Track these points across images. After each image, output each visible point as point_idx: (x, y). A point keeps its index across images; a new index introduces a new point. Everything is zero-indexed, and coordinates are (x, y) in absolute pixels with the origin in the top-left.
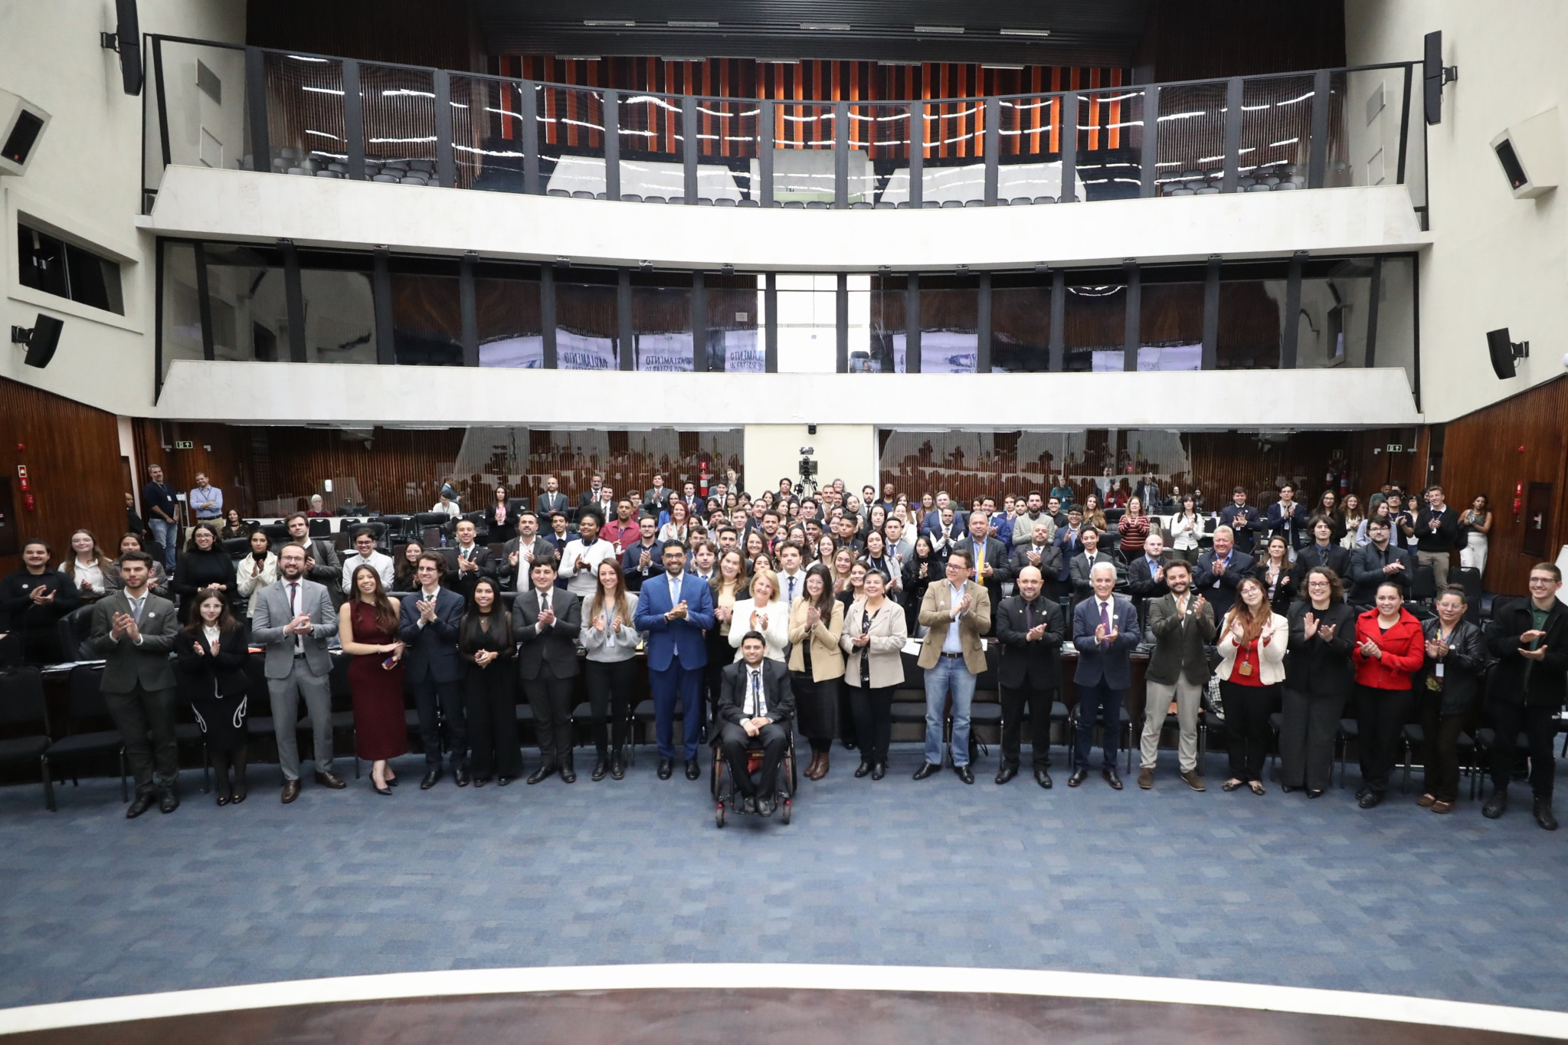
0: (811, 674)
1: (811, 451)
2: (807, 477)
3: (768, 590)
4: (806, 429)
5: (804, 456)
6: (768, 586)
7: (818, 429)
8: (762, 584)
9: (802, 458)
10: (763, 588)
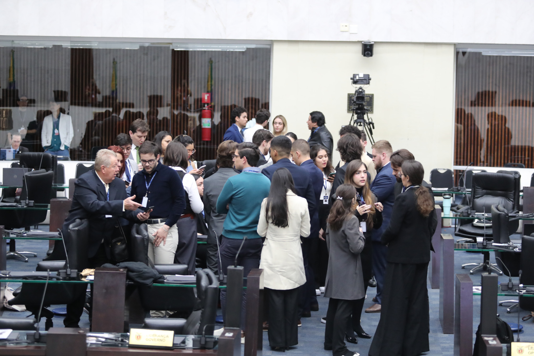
1: (366, 80)
2: (361, 117)
4: (359, 48)
5: (358, 86)
7: (376, 49)
9: (353, 89)
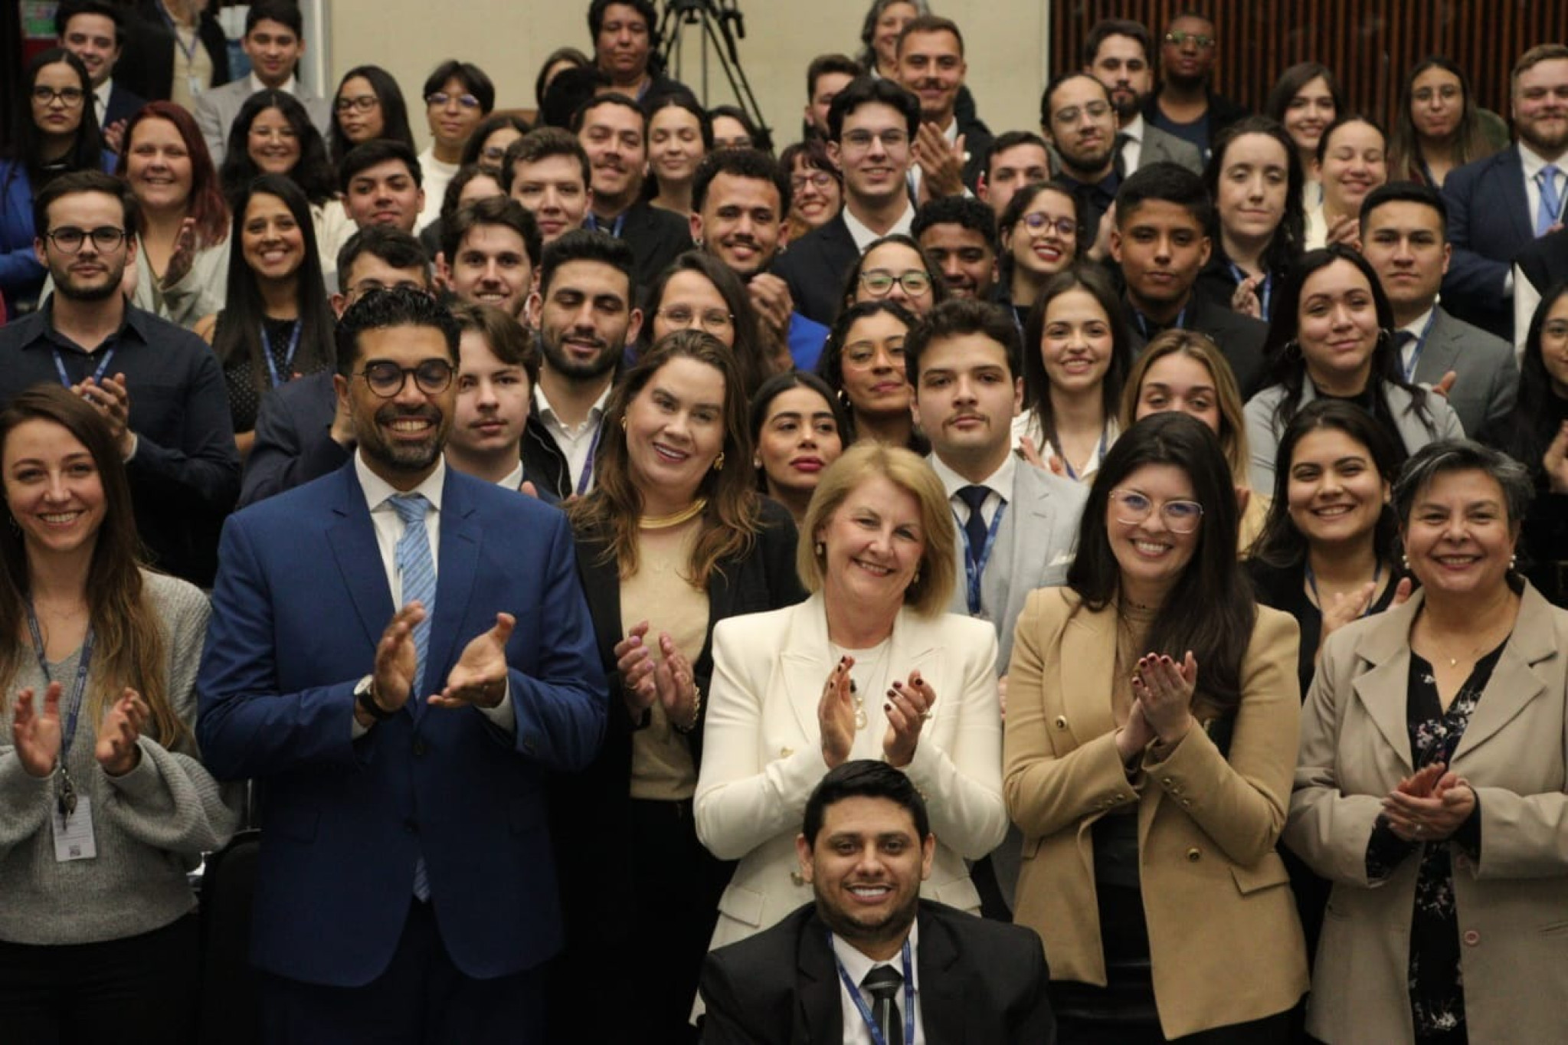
0: (1147, 997)
3: (906, 549)
6: (900, 531)
8: (871, 521)
10: (881, 541)
